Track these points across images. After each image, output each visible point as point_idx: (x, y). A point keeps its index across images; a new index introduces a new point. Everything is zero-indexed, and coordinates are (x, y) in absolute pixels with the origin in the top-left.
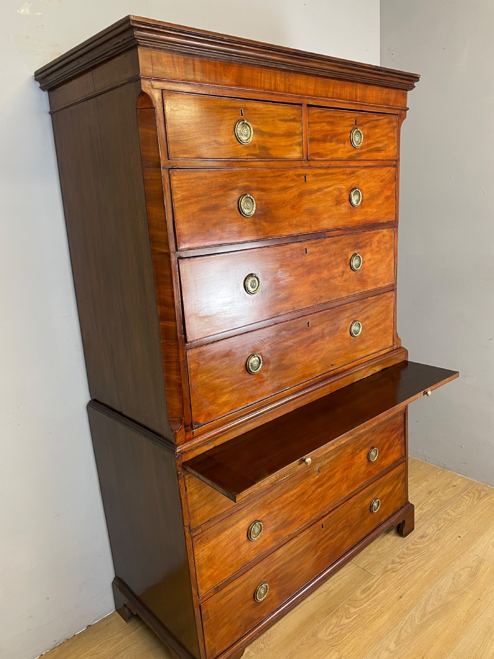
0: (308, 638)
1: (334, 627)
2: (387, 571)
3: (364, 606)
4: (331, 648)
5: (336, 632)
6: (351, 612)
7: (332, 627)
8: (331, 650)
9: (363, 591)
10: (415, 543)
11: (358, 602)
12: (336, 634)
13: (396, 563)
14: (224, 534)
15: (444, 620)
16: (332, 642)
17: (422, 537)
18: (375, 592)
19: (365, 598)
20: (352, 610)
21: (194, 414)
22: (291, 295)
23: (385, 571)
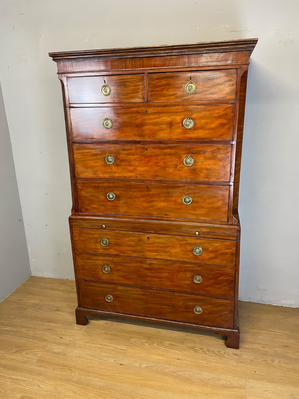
3: (161, 347)
6: (154, 344)
7: (140, 341)
8: (127, 346)
9: (170, 344)
10: (227, 353)
13: (202, 350)
14: (91, 261)
15: (177, 382)
16: (131, 344)
17: (235, 354)
18: (173, 348)
19: (166, 346)
21: (80, 206)
22: (135, 169)
23: (192, 348)
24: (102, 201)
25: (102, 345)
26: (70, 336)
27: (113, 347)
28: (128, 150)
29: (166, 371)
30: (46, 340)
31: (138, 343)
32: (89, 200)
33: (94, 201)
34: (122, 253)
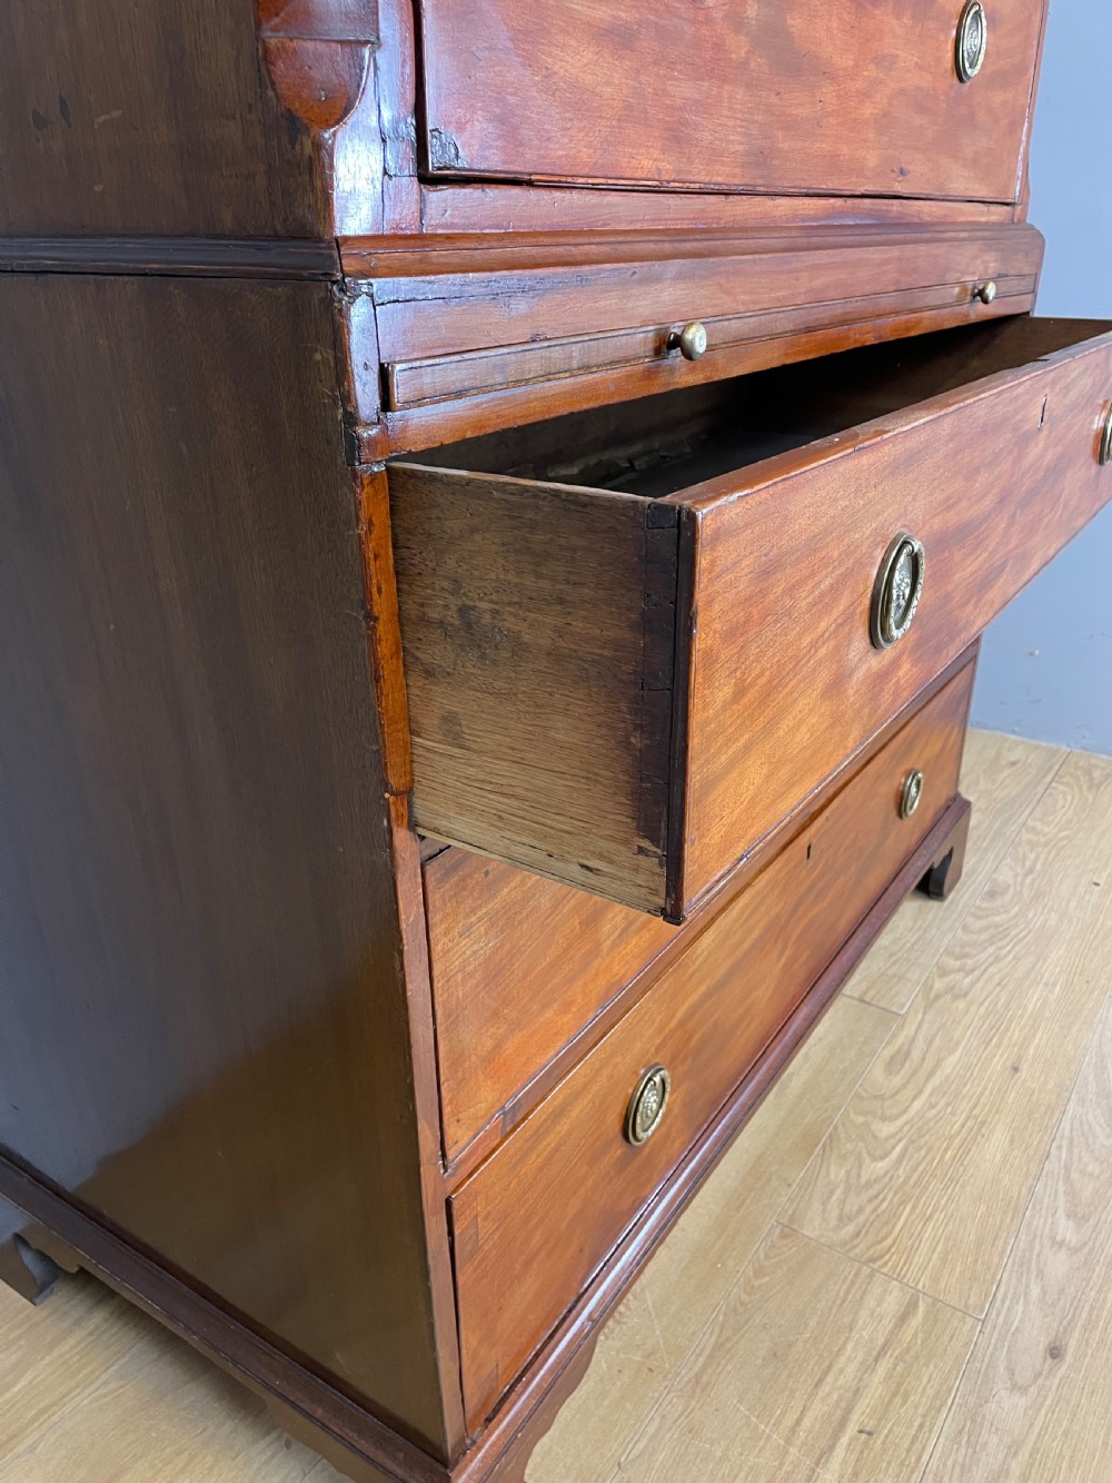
0: (773, 1246)
1: (846, 1193)
2: (938, 997)
3: (912, 1111)
4: (866, 1270)
5: (860, 1210)
6: (883, 1135)
7: (839, 1192)
8: (871, 1276)
9: (892, 1066)
10: (981, 913)
11: (887, 1104)
12: (861, 1218)
16: (862, 1246)
17: (992, 895)
18: (927, 1067)
19: (904, 1086)
20: (885, 1130)
23: (932, 999)
31: (850, 1209)
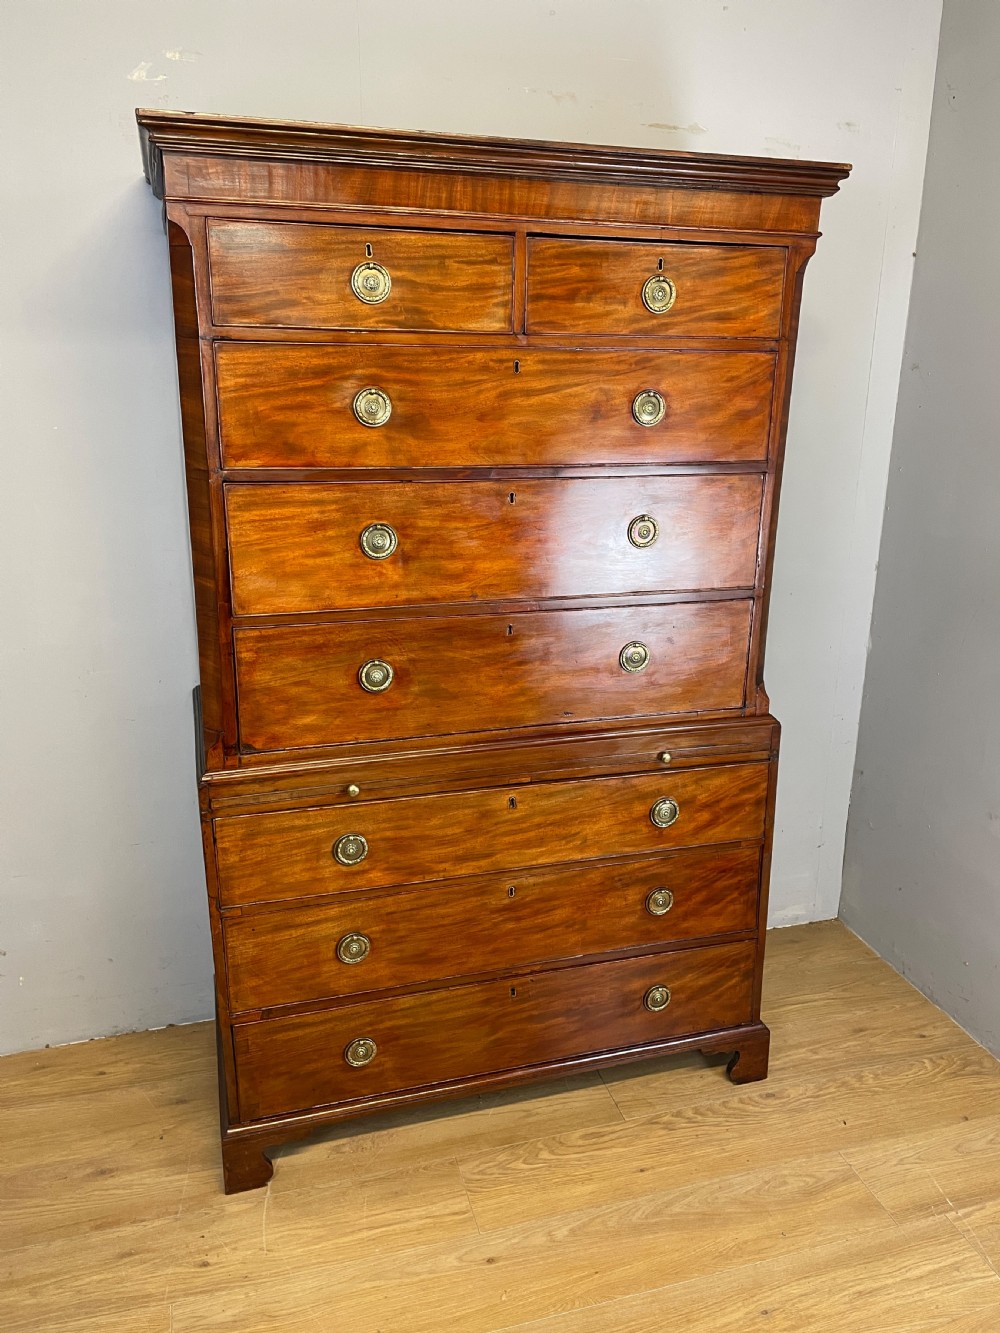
0: (443, 1164)
1: (495, 1166)
2: (657, 1123)
3: (567, 1157)
4: (464, 1192)
5: (493, 1174)
6: (540, 1157)
7: (493, 1164)
8: (462, 1195)
9: (587, 1136)
10: (747, 1101)
11: (563, 1147)
12: (487, 1177)
13: (684, 1117)
14: (288, 933)
15: (686, 1236)
16: (473, 1185)
17: (769, 1096)
18: (603, 1146)
19: (581, 1146)
20: (545, 1155)
21: (244, 731)
22: (468, 571)
23: (652, 1122)
24: (338, 697)
25: (377, 1228)
26: (233, 1246)
27: (420, 1218)
28: (446, 503)
29: (634, 1219)
30: (148, 1296)
31: (489, 1171)
32: (286, 701)
33: (305, 704)
34: (414, 874)
